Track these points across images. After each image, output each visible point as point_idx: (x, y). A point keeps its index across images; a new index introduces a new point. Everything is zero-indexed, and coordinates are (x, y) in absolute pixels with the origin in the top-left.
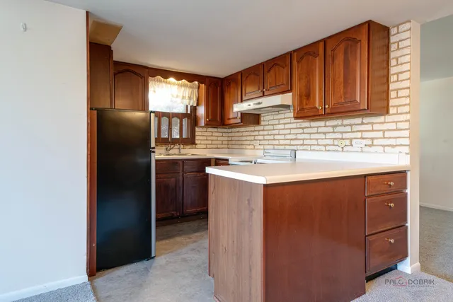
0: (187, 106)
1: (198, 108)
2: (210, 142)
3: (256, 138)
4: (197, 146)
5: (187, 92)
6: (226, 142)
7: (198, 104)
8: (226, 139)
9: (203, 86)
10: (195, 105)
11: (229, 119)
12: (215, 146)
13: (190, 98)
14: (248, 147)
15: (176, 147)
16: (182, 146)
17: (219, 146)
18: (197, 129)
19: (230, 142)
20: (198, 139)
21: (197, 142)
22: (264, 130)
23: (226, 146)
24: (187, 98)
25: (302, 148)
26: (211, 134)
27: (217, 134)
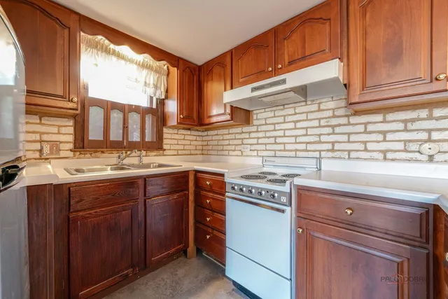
0: (151, 98)
1: (166, 101)
2: (182, 147)
3: (245, 141)
4: (165, 153)
5: (152, 78)
6: (201, 147)
7: (167, 97)
8: (200, 143)
9: (174, 71)
10: (163, 97)
11: (210, 117)
12: (188, 152)
13: (156, 87)
14: (231, 153)
15: (134, 154)
16: (144, 153)
17: (193, 152)
18: (165, 130)
19: (204, 148)
20: (167, 143)
21: (165, 147)
22: (257, 131)
23: (200, 152)
24: (152, 85)
25: (330, 154)
26: (183, 137)
27: (190, 138)
